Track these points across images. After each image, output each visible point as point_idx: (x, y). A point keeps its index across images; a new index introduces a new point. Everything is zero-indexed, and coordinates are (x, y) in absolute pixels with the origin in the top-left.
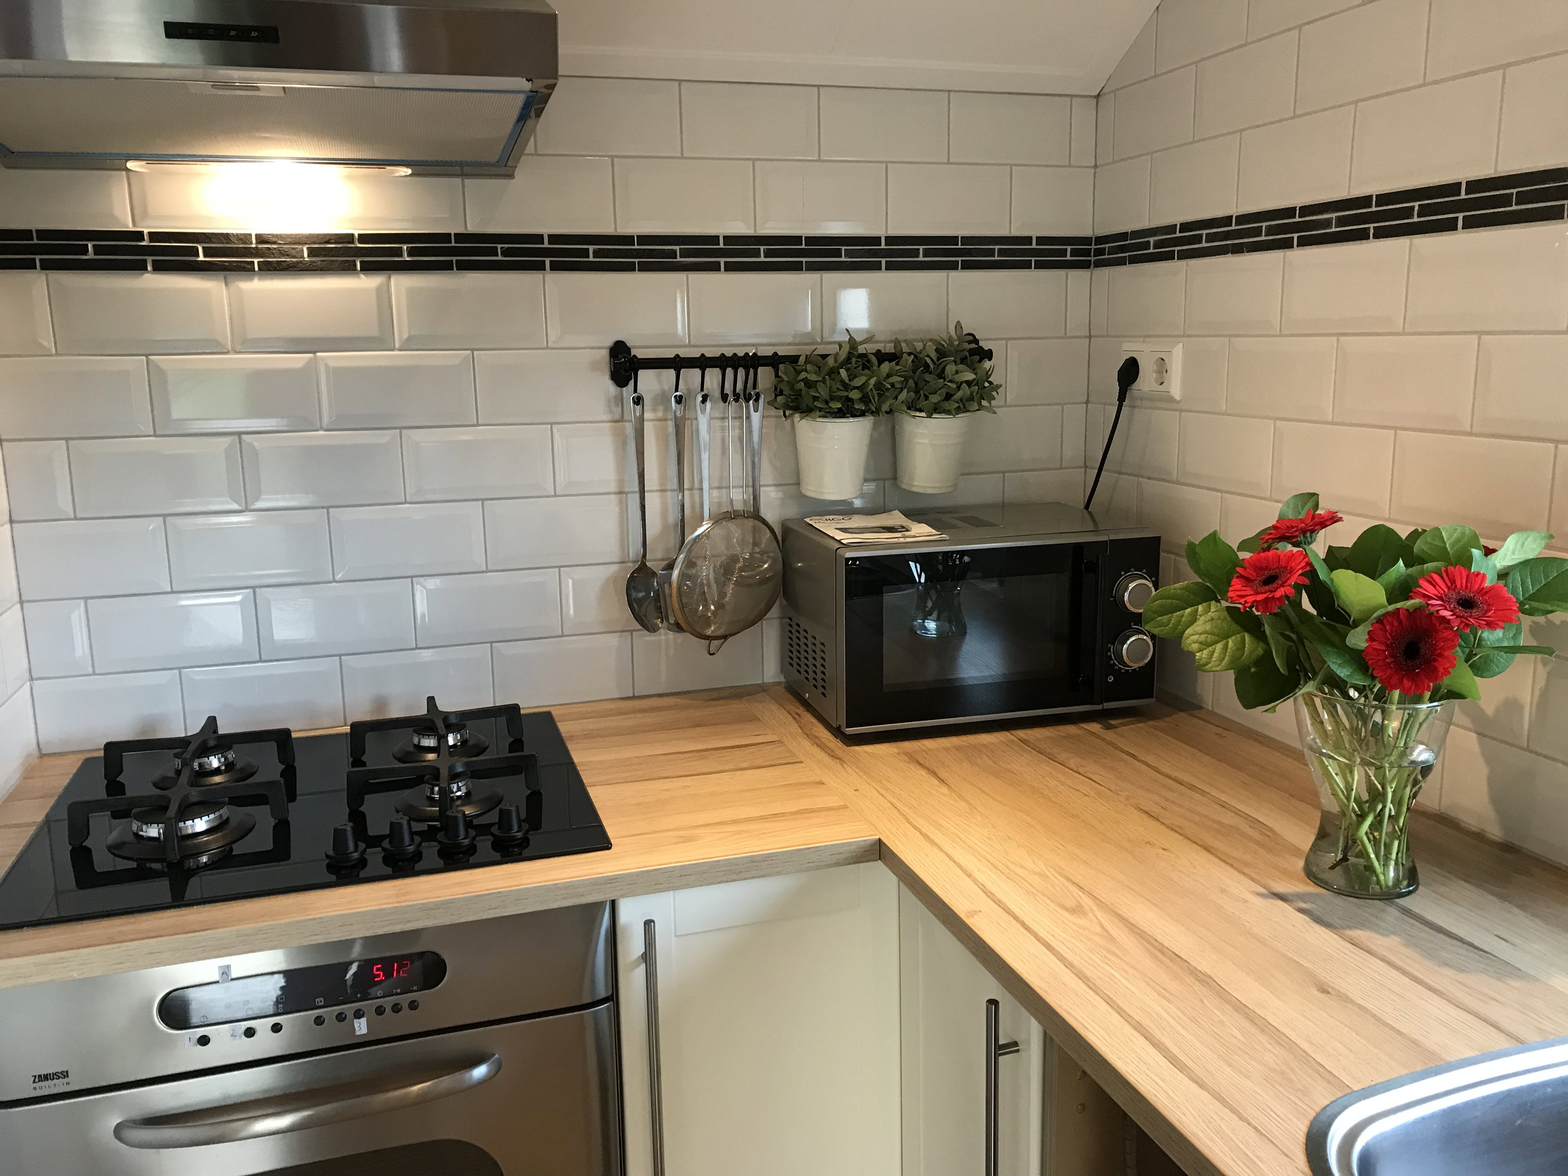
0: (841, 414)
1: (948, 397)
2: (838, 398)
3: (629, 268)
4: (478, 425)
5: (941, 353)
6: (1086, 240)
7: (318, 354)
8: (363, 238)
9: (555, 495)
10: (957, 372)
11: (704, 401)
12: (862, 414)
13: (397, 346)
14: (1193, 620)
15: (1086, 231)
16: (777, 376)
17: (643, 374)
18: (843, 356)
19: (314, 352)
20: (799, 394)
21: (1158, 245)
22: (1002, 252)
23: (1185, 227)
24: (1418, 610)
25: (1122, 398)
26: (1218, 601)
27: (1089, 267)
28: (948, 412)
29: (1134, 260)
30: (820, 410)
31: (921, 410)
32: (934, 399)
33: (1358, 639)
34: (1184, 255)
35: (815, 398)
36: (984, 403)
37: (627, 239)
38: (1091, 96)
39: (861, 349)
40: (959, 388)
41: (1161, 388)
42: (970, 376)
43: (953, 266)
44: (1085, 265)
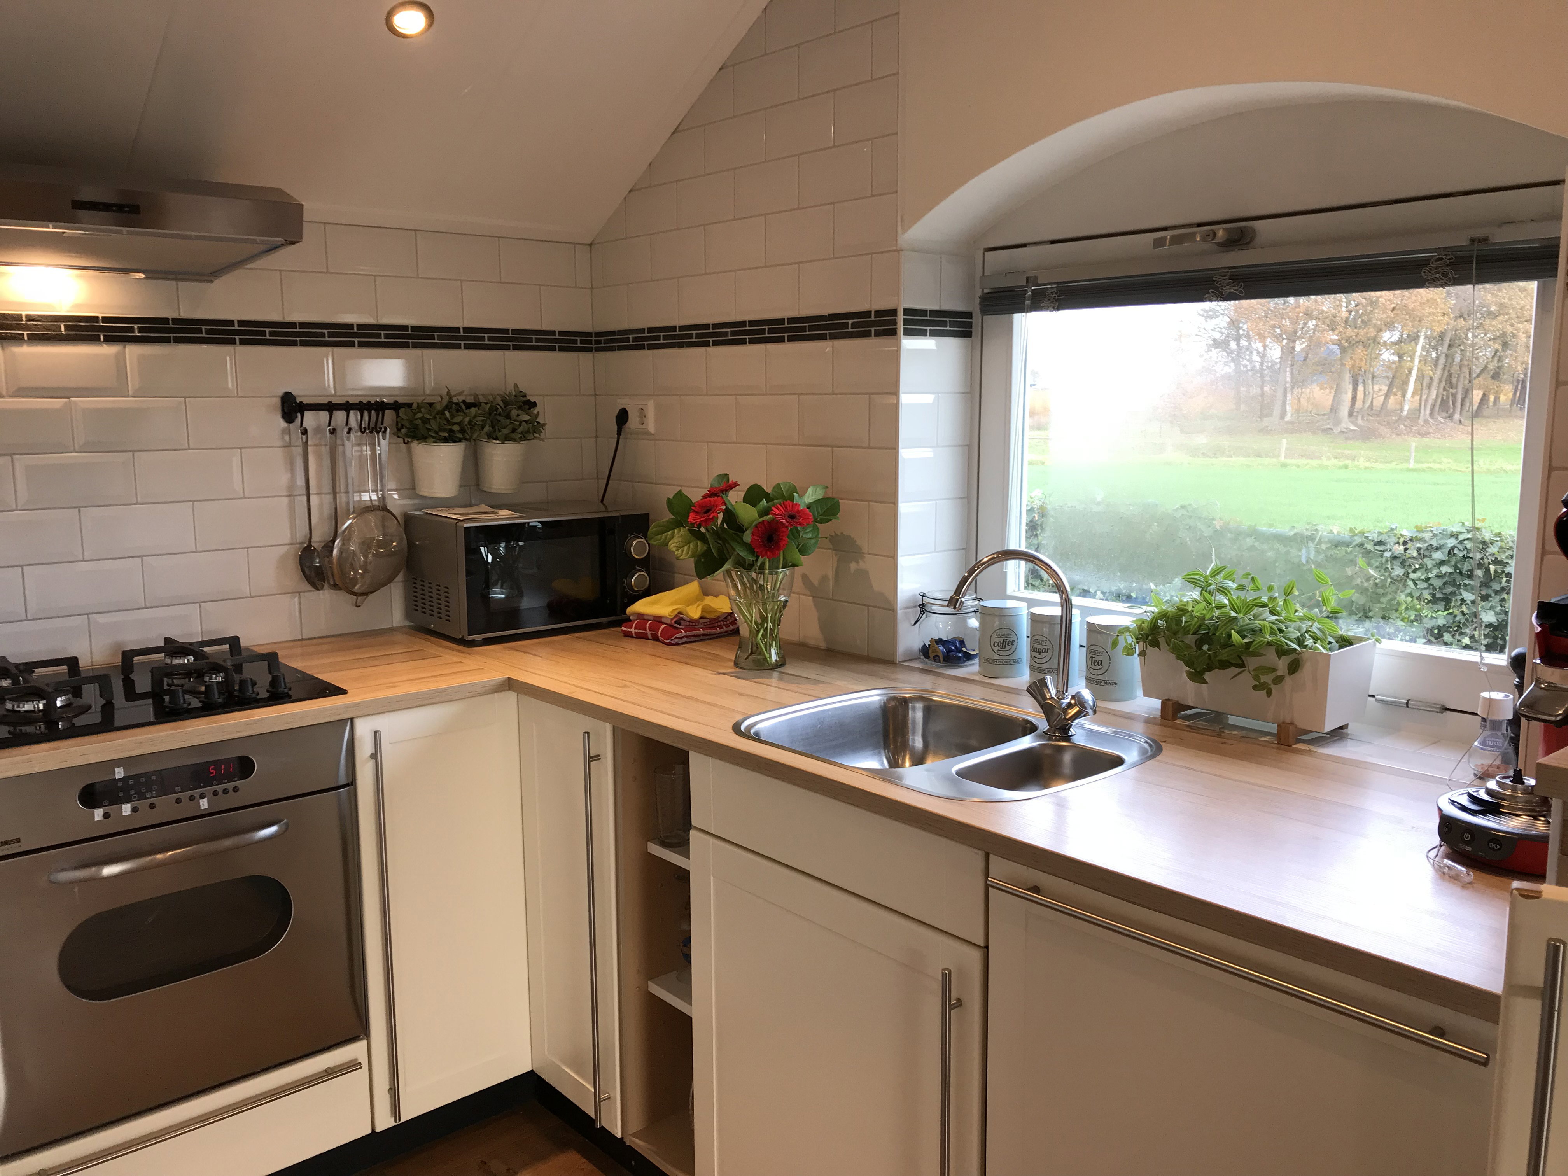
0: (446, 440)
1: (514, 431)
2: (444, 430)
3: (293, 344)
4: (189, 449)
5: (506, 403)
6: (589, 334)
7: (72, 399)
8: (105, 319)
9: (244, 498)
10: (518, 415)
11: (349, 433)
12: (460, 440)
13: (131, 393)
14: (673, 537)
15: (588, 328)
16: (398, 416)
17: (307, 414)
18: (445, 402)
19: (69, 398)
20: (416, 427)
21: (635, 340)
22: (537, 340)
23: (650, 330)
24: (773, 520)
25: (619, 432)
26: (684, 527)
27: (592, 351)
28: (514, 440)
29: (621, 348)
30: (433, 437)
31: (497, 439)
32: (505, 431)
33: (747, 537)
34: (650, 347)
35: (429, 430)
36: (536, 435)
37: (292, 325)
38: (586, 245)
39: (455, 400)
40: (520, 425)
41: (641, 426)
42: (527, 418)
43: (507, 348)
44: (589, 350)
